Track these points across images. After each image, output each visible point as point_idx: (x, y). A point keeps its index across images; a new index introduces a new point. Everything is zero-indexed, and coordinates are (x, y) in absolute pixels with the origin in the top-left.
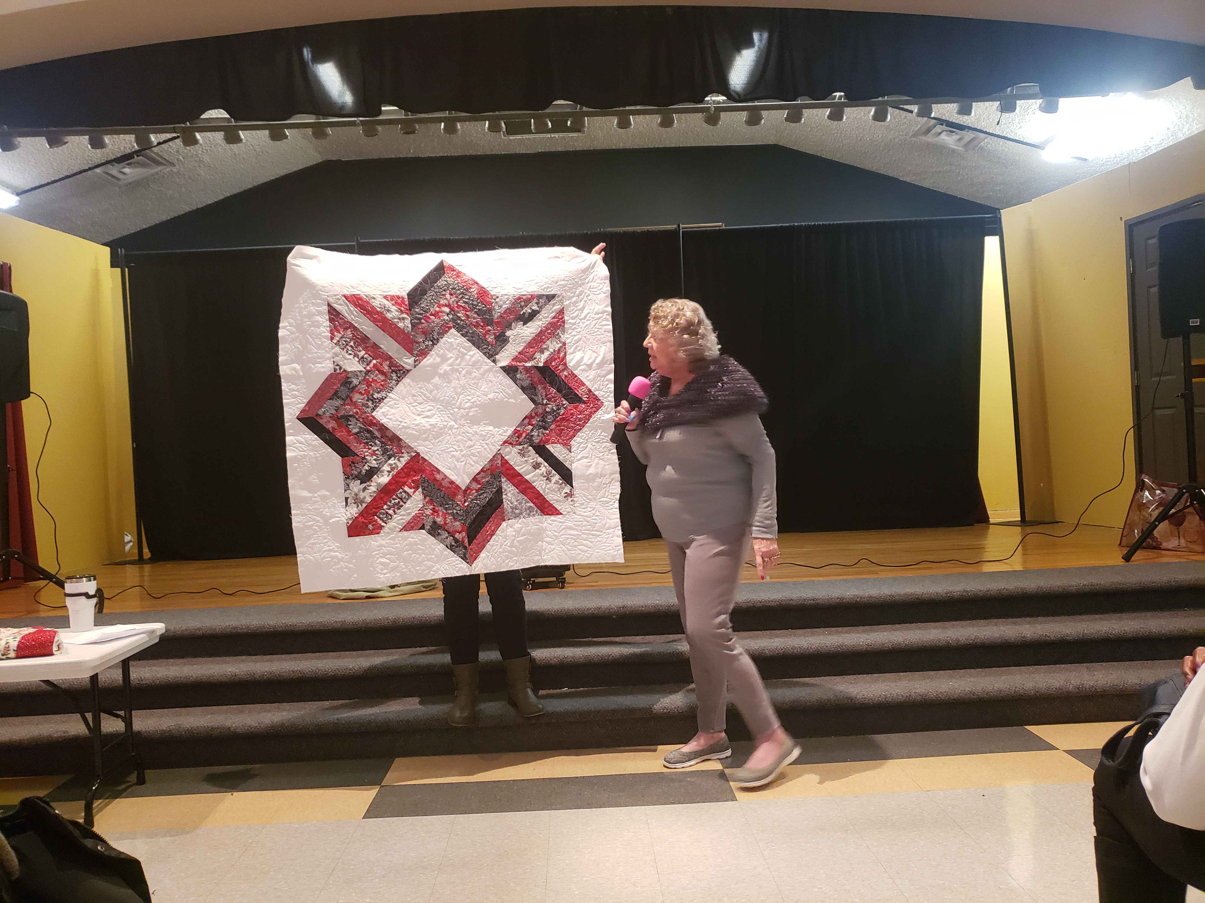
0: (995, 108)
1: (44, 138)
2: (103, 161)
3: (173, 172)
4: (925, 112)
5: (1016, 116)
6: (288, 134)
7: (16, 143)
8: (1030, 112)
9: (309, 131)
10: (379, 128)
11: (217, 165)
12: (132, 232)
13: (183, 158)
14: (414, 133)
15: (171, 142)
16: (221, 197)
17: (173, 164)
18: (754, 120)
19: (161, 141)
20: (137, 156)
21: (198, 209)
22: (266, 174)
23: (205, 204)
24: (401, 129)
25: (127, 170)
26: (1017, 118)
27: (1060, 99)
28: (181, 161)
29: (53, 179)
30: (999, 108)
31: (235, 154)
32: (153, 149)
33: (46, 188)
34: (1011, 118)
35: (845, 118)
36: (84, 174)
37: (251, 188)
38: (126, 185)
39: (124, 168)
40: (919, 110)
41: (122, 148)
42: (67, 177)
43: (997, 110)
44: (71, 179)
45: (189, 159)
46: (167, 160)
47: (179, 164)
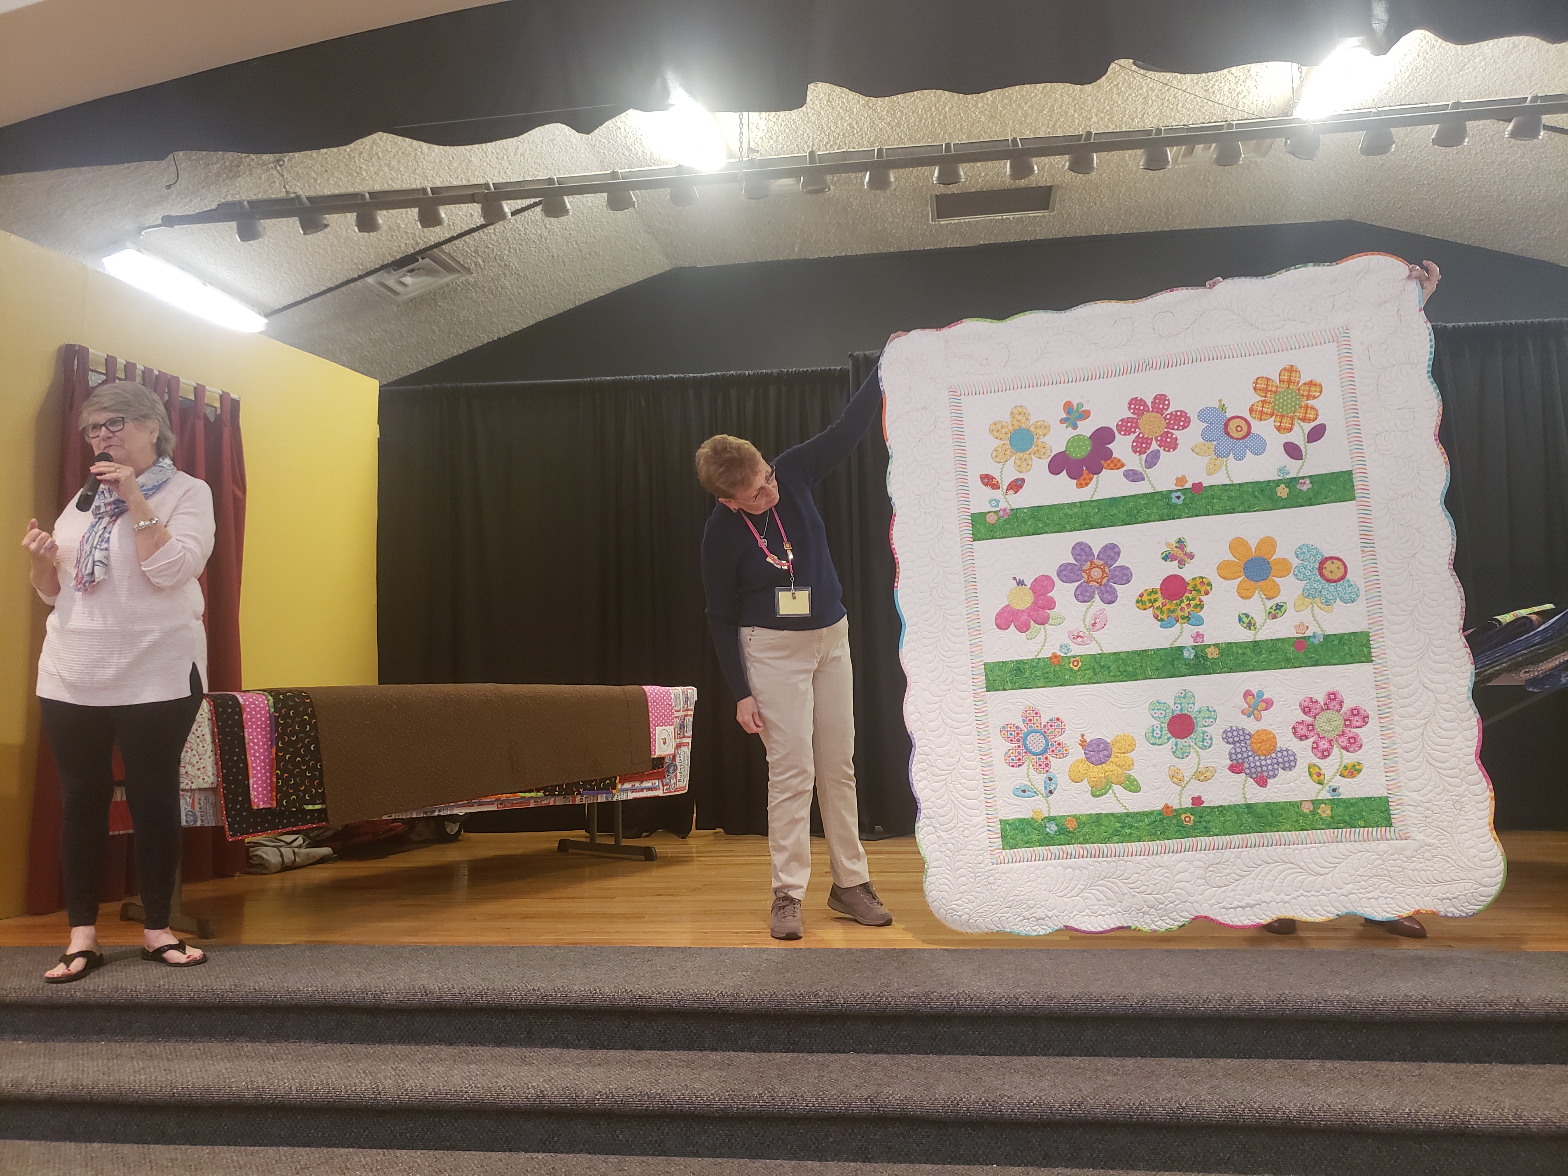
1: (297, 218)
2: (377, 266)
7: (260, 229)
12: (412, 372)
13: (484, 261)
15: (468, 236)
16: (531, 323)
17: (469, 271)
19: (455, 235)
20: (423, 259)
21: (499, 339)
22: (592, 288)
23: (509, 333)
25: (408, 280)
28: (480, 265)
29: (312, 293)
32: (444, 247)
33: (302, 306)
36: (351, 284)
37: (571, 309)
38: (407, 303)
39: (405, 275)
41: (403, 245)
42: (330, 290)
44: (334, 293)
45: (491, 264)
46: (462, 265)
47: (477, 270)
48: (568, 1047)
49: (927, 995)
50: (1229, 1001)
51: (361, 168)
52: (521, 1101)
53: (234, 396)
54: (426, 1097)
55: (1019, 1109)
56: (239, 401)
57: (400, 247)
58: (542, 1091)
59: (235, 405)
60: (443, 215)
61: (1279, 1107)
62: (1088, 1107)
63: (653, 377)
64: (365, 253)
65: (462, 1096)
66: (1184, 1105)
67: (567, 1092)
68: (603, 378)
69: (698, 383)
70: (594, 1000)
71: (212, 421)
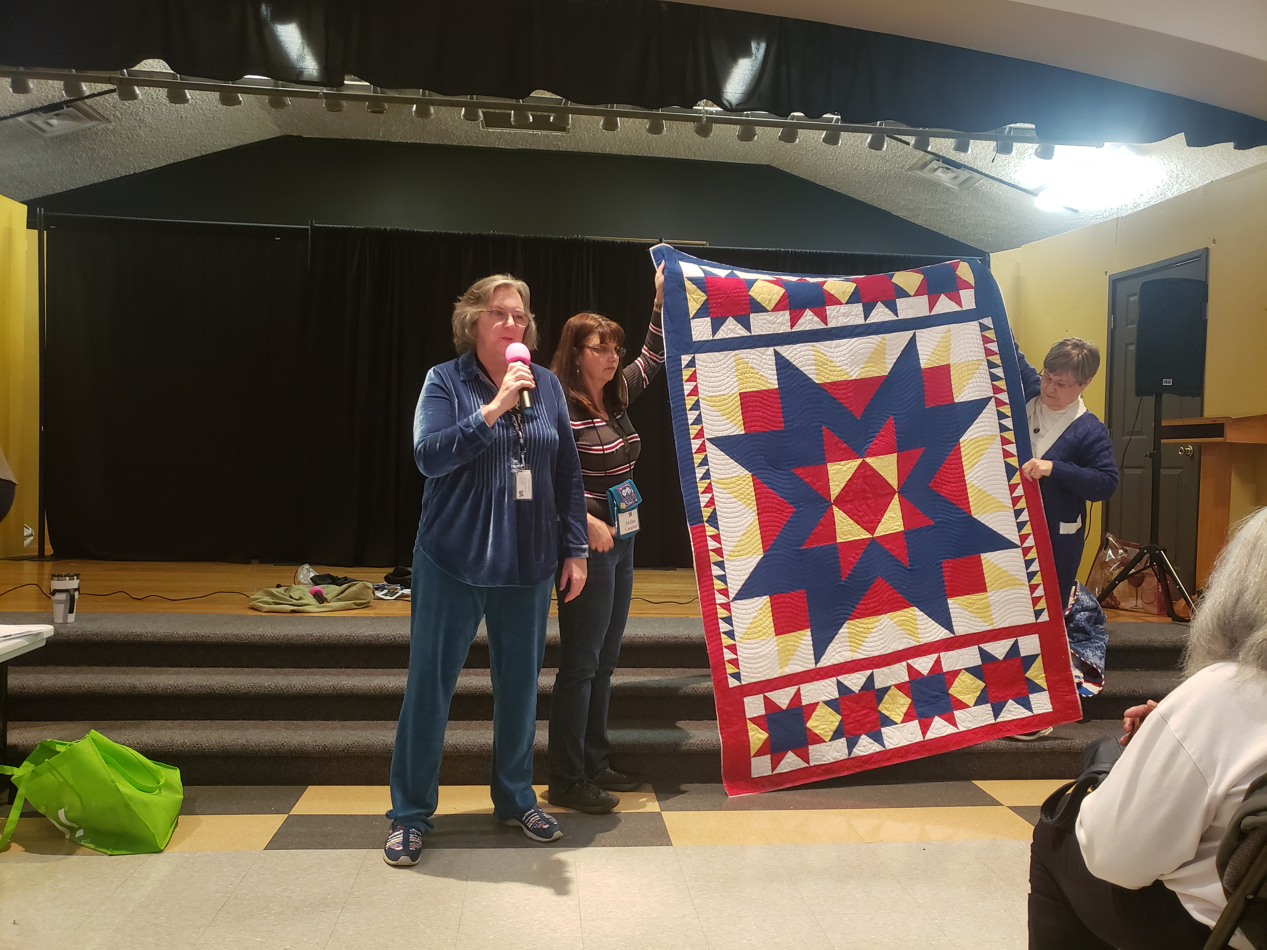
0: (992, 148)
2: (27, 109)
3: (108, 129)
4: (922, 145)
5: (1012, 159)
6: (241, 99)
8: (1026, 157)
9: (266, 99)
10: (344, 103)
13: (121, 115)
14: (382, 112)
17: (108, 121)
18: (747, 135)
19: (96, 92)
20: (67, 107)
21: (135, 173)
22: (216, 143)
23: (144, 170)
24: (369, 107)
25: (54, 122)
26: (1013, 162)
27: (1056, 146)
28: (118, 117)
30: (996, 148)
31: (180, 116)
32: (86, 101)
34: (1007, 161)
35: (840, 142)
37: (199, 157)
38: (53, 139)
39: (51, 118)
40: (916, 141)
41: (50, 96)
43: (993, 151)
45: (127, 117)
46: (102, 115)
47: (115, 121)
57: (47, 97)
64: (16, 98)
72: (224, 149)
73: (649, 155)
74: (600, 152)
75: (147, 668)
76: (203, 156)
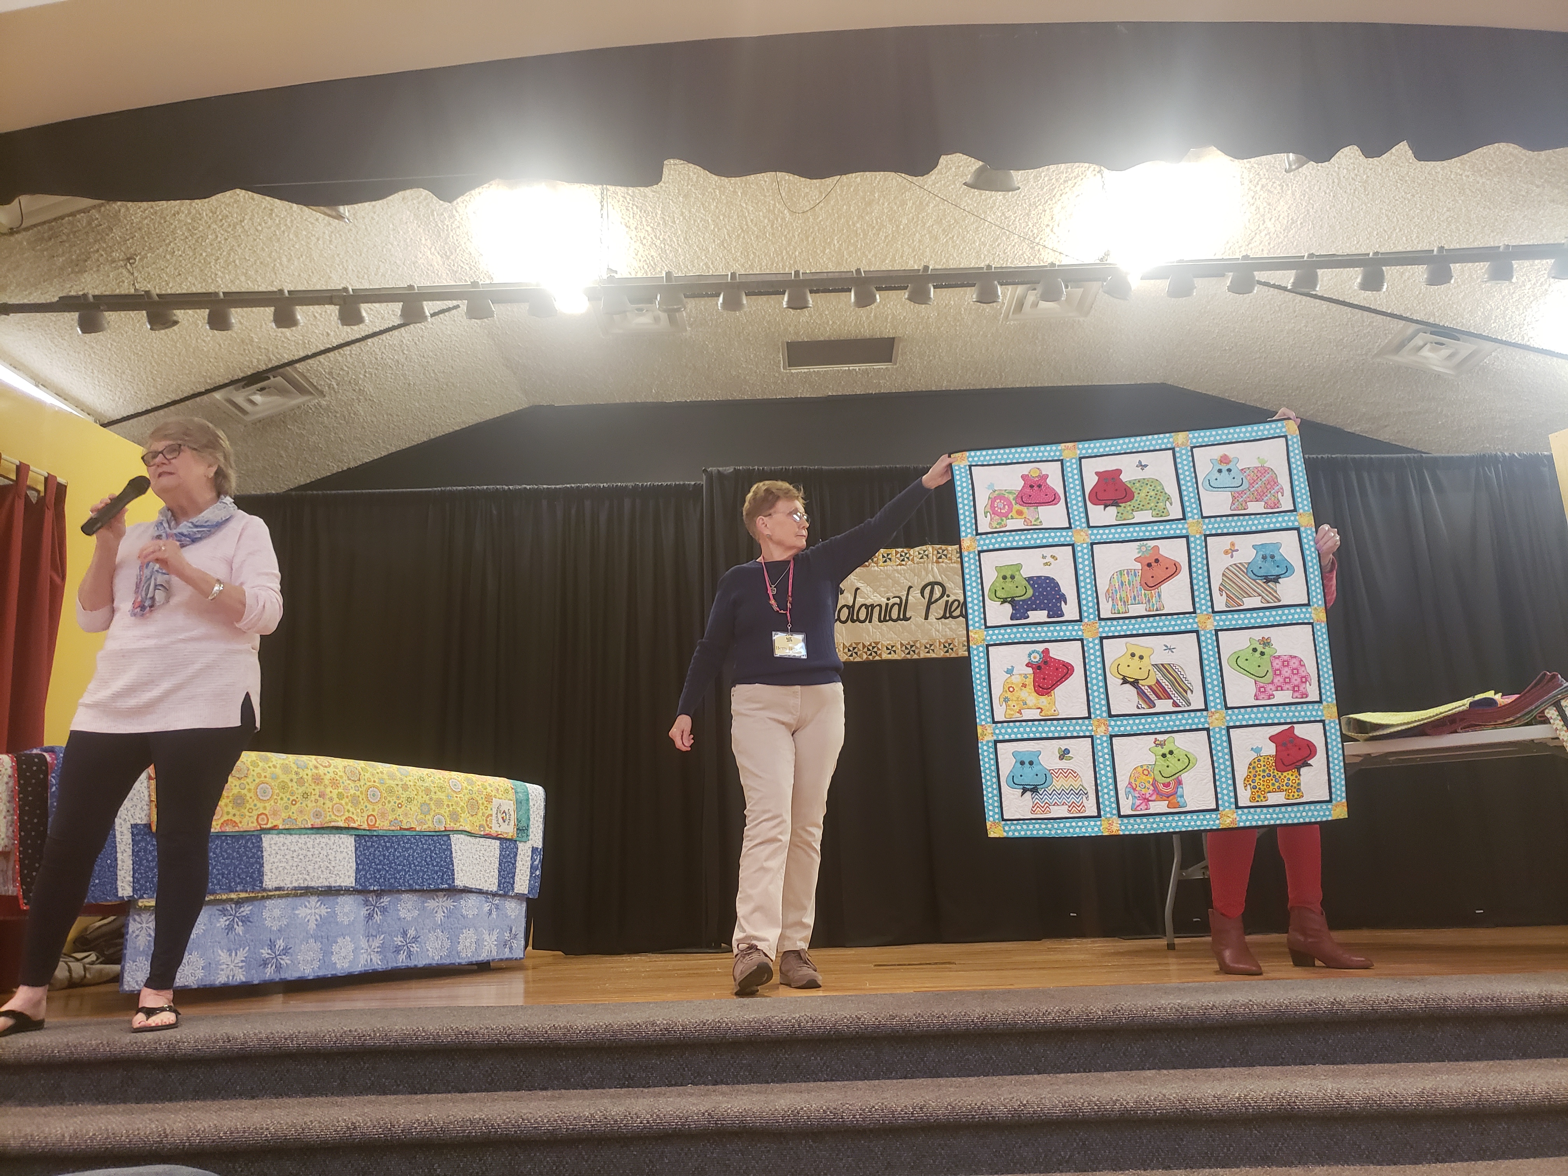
1: (144, 312)
2: (227, 381)
3: (321, 406)
7: (104, 322)
11: (382, 400)
13: (338, 385)
15: (323, 356)
16: (384, 454)
17: (321, 393)
19: (310, 354)
20: (274, 377)
21: (349, 469)
22: (448, 421)
23: (359, 463)
25: (258, 398)
28: (333, 388)
29: (154, 405)
31: (409, 384)
32: (297, 365)
33: (143, 418)
36: (198, 399)
37: (425, 442)
38: (255, 424)
39: (255, 394)
41: (255, 361)
42: (174, 403)
44: (179, 405)
45: (345, 387)
46: (315, 386)
47: (330, 394)
48: (384, 1093)
49: (768, 1020)
50: (1067, 1013)
51: (216, 274)
52: (329, 1134)
53: (60, 480)
54: (221, 1138)
55: (861, 1114)
56: (66, 487)
57: (252, 362)
58: (353, 1123)
59: (61, 491)
60: (299, 317)
61: (1117, 1100)
62: (931, 1109)
63: (506, 488)
64: (213, 365)
65: (263, 1133)
66: (1025, 1102)
67: (382, 1123)
68: (455, 488)
69: (552, 495)
70: (417, 1038)
71: (34, 502)
72: (457, 428)
73: (1000, 386)
74: (934, 389)
75: (373, 1097)
76: (432, 440)
